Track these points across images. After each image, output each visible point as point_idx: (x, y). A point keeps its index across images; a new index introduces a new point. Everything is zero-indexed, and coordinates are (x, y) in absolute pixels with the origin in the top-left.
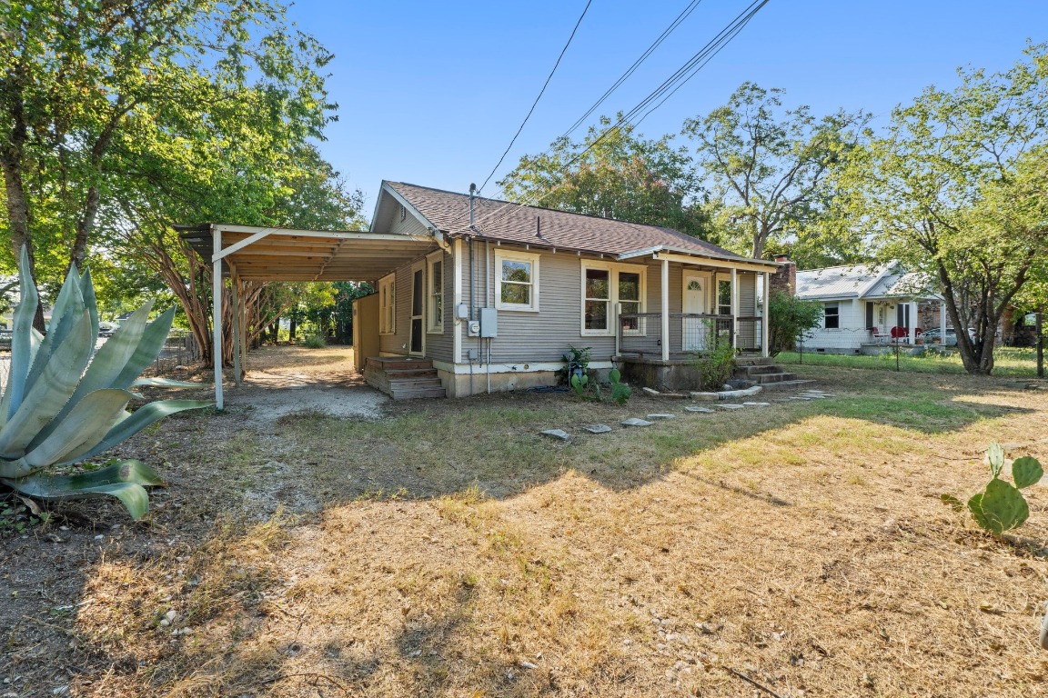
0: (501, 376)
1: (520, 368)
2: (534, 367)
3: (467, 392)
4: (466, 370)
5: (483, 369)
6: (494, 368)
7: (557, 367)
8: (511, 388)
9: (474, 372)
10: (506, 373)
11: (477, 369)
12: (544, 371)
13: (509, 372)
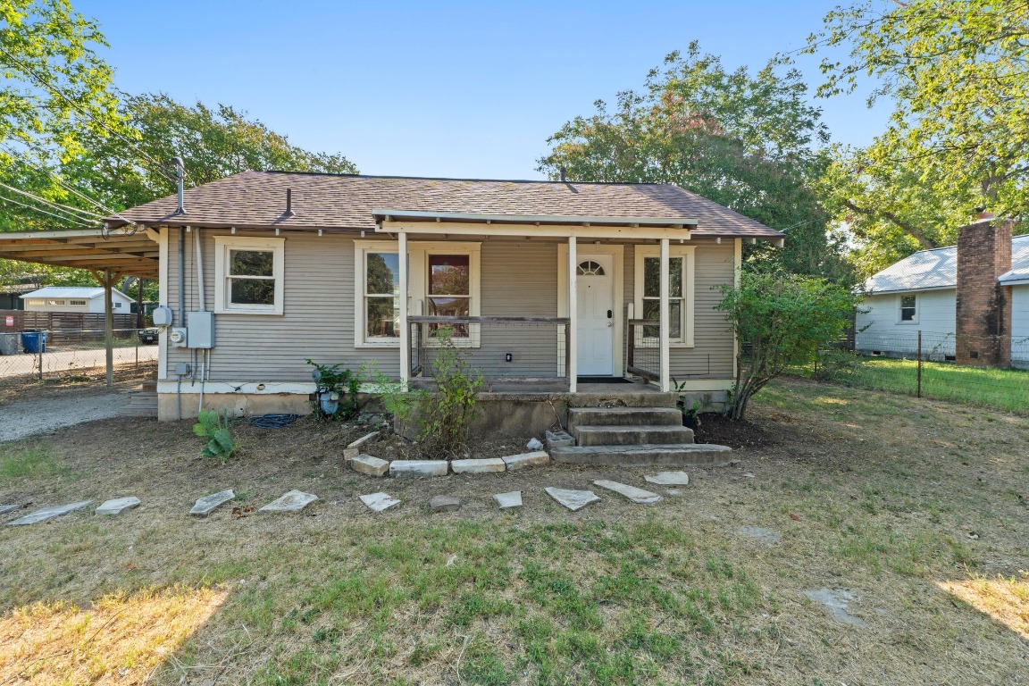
0: (223, 398)
1: (250, 388)
2: (271, 388)
3: (175, 416)
4: (173, 388)
5: (197, 388)
6: (211, 388)
7: (311, 388)
8: (240, 413)
9: (183, 391)
10: (228, 393)
11: (187, 388)
12: (289, 394)
13: (232, 393)
